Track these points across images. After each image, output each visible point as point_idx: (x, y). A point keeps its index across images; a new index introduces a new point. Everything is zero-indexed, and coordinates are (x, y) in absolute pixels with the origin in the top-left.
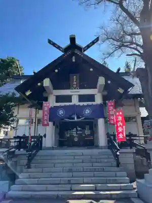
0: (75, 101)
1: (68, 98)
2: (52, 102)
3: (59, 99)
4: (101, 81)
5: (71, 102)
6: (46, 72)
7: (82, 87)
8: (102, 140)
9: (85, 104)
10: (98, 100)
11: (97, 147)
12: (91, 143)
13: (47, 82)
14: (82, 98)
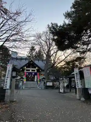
0: (31, 71)
1: (29, 70)
2: (25, 71)
3: (27, 70)
4: (37, 68)
5: (29, 71)
6: (25, 65)
7: (32, 68)
8: (36, 80)
9: (33, 72)
10: (36, 71)
11: (35, 81)
12: (33, 80)
13: (25, 68)
14: (32, 70)
